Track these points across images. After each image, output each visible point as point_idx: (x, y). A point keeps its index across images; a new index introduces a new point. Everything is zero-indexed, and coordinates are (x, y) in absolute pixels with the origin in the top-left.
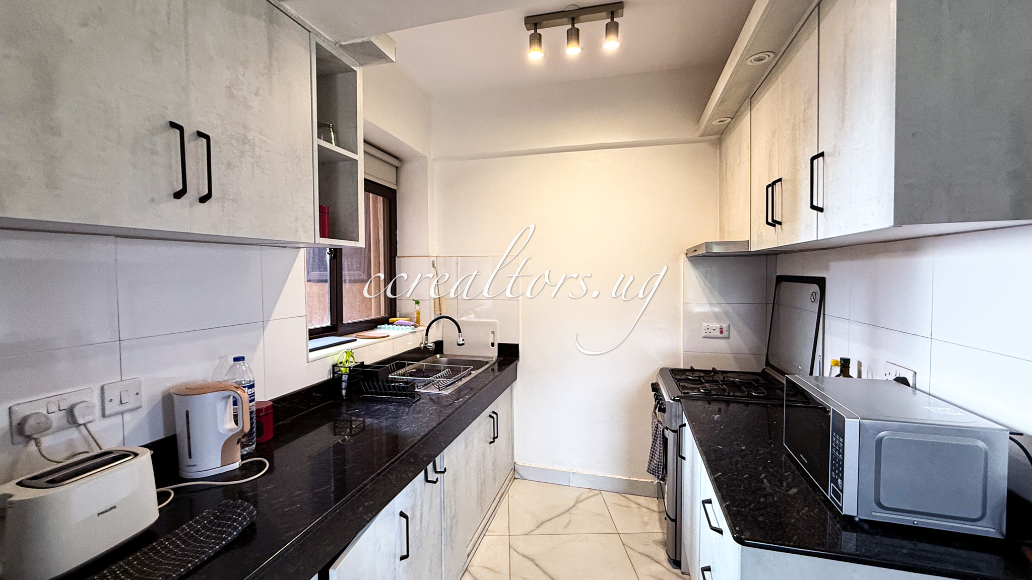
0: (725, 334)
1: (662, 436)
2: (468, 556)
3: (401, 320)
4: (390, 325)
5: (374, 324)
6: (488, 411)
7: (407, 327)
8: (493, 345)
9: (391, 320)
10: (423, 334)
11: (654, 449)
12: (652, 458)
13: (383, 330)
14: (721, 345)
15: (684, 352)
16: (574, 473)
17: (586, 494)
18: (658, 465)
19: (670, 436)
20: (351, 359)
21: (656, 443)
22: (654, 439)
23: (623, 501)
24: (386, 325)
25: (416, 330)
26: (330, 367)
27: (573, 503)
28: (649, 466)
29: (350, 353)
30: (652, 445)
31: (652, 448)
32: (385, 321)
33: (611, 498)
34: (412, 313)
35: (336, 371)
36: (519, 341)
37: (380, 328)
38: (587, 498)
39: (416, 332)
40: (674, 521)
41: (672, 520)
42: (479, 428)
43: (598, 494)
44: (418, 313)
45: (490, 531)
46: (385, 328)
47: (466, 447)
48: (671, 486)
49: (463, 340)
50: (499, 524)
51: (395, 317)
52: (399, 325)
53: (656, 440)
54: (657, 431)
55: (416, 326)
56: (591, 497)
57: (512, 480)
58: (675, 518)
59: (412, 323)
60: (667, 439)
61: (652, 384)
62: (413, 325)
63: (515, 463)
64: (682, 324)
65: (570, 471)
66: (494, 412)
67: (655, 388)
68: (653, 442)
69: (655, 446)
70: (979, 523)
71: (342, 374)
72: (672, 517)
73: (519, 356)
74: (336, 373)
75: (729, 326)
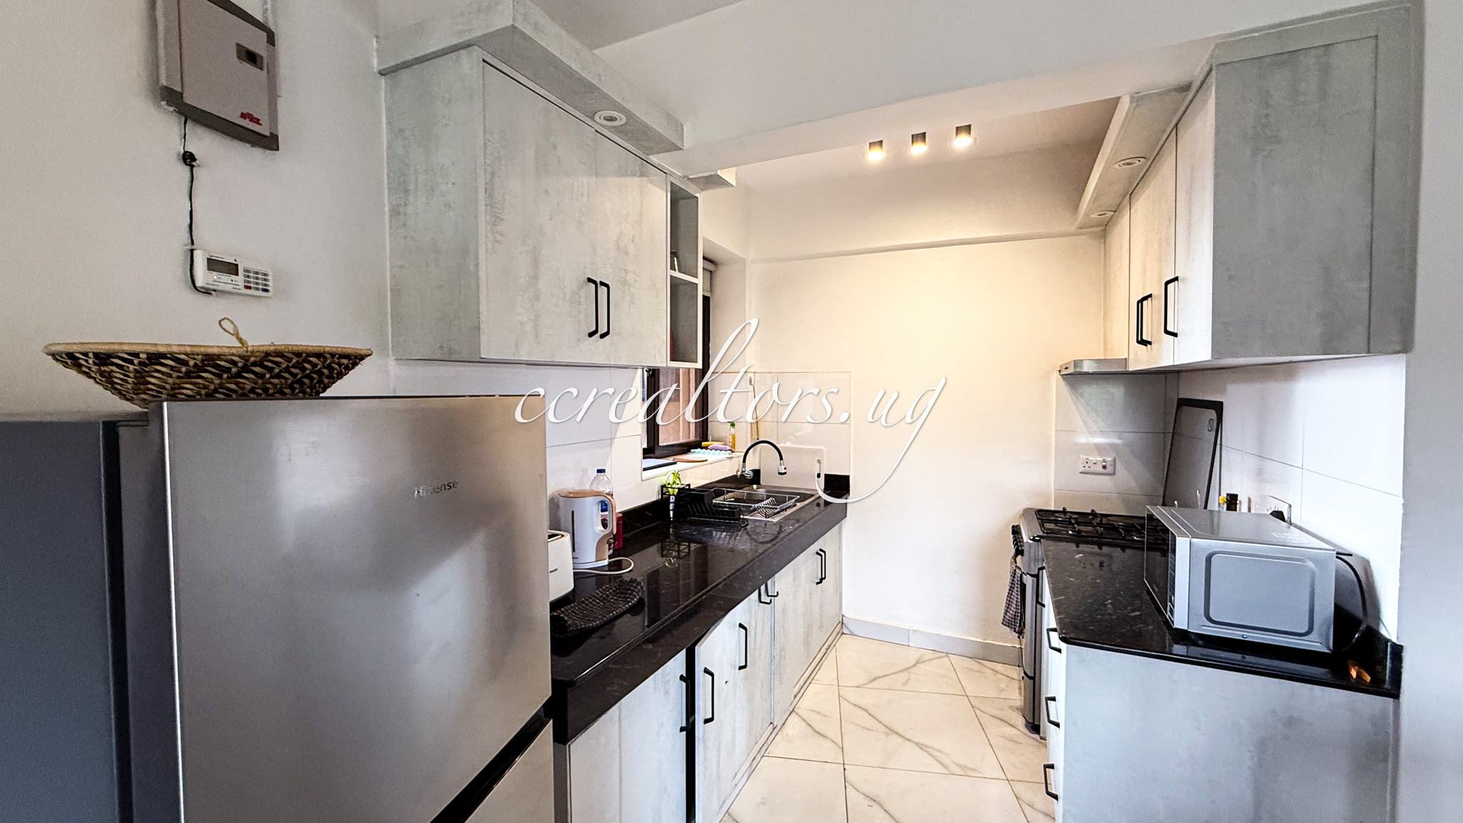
0: (1109, 469)
1: (1019, 583)
2: (795, 696)
3: (716, 444)
4: (704, 450)
5: (686, 448)
6: (815, 547)
7: (723, 452)
8: (819, 476)
9: (704, 444)
10: (739, 461)
11: (1010, 598)
12: (1008, 608)
13: (697, 454)
14: (1105, 483)
15: (1055, 490)
16: (914, 631)
17: (929, 655)
18: (1015, 615)
19: (1029, 581)
20: (678, 481)
21: (1013, 591)
22: (1011, 587)
23: (974, 665)
24: (699, 450)
25: (734, 455)
26: (657, 488)
27: (914, 663)
28: (1004, 617)
29: (677, 475)
30: (1009, 593)
31: (1008, 596)
32: (697, 445)
33: (961, 663)
34: (726, 437)
35: (664, 491)
36: (850, 472)
37: (694, 452)
38: (930, 660)
39: (732, 458)
40: (1033, 678)
41: (1030, 678)
42: (805, 564)
43: (944, 657)
44: (734, 438)
45: (817, 680)
46: (699, 452)
47: (794, 580)
48: (1029, 641)
49: (785, 468)
50: (826, 674)
51: (707, 440)
52: (713, 449)
53: (1014, 588)
54: (1014, 577)
55: (733, 452)
56: (935, 659)
57: (840, 634)
58: (1033, 675)
59: (729, 448)
60: (1025, 585)
61: (1013, 526)
62: (729, 450)
63: (843, 616)
64: (1053, 457)
65: (910, 628)
66: (821, 550)
67: (1016, 531)
68: (1010, 590)
69: (1011, 594)
70: (1305, 638)
71: (670, 495)
72: (1030, 675)
73: (849, 490)
74: (665, 494)
75: (1115, 460)
